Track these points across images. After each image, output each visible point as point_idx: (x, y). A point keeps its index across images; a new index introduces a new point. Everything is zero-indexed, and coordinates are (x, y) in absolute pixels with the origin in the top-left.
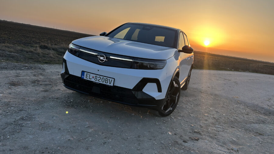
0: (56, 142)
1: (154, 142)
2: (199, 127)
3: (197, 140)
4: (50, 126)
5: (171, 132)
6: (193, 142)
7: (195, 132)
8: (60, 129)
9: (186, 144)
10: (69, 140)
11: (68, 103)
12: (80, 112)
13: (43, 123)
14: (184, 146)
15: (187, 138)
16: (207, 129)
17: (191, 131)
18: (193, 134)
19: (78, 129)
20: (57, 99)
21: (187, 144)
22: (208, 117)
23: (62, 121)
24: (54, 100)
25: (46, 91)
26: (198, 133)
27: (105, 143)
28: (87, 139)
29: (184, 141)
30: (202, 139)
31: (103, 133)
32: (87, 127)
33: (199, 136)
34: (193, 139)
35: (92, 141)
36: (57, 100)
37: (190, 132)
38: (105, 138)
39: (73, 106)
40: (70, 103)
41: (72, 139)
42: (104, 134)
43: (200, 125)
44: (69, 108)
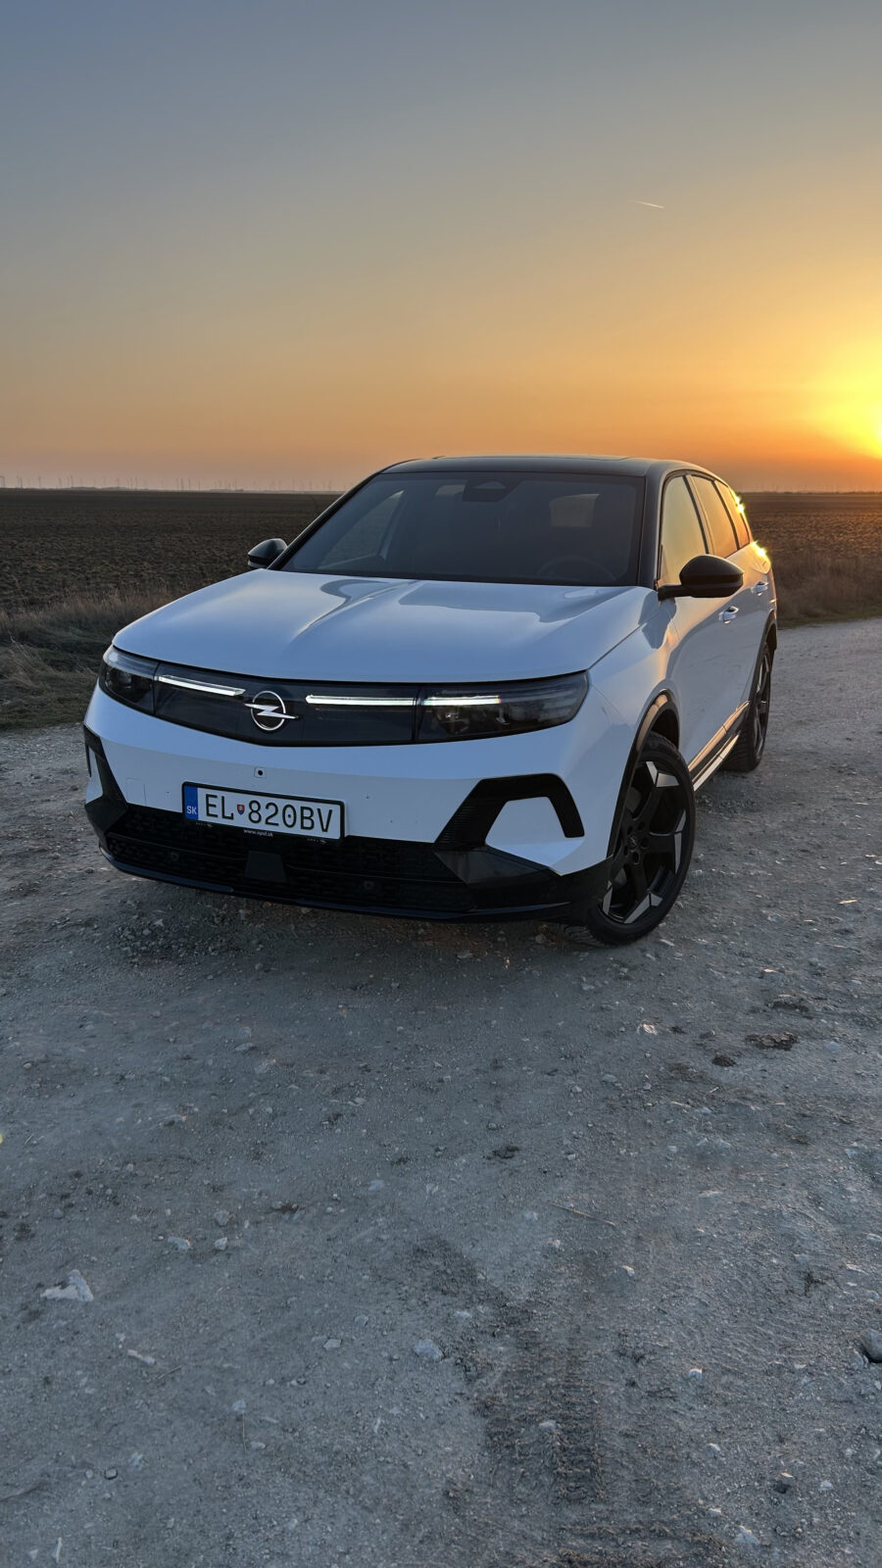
0: (114, 1142)
1: (570, 1081)
2: (803, 975)
3: (786, 1045)
4: (74, 1072)
5: (656, 1021)
6: (766, 1057)
7: (777, 1005)
8: (122, 1078)
9: (726, 1075)
10: (172, 1123)
11: (142, 938)
12: (206, 976)
13: (42, 1057)
14: (718, 1084)
15: (735, 1040)
16: (846, 981)
17: (758, 1004)
18: (770, 1018)
19: (204, 1067)
20: (88, 924)
21: (731, 1070)
22: (859, 912)
23: (128, 1037)
24: (72, 935)
25: (28, 891)
26: (799, 1008)
27: (338, 1116)
28: (251, 1111)
29: (721, 1061)
30: (810, 1035)
31: (322, 1072)
32: (244, 1053)
33: (799, 1023)
34: (766, 1042)
35: (274, 1116)
36: (90, 930)
37: (754, 1011)
38: (336, 1092)
39: (167, 953)
40: (153, 936)
41: (184, 1118)
42: (326, 1077)
43: (811, 964)
44: (150, 965)
